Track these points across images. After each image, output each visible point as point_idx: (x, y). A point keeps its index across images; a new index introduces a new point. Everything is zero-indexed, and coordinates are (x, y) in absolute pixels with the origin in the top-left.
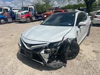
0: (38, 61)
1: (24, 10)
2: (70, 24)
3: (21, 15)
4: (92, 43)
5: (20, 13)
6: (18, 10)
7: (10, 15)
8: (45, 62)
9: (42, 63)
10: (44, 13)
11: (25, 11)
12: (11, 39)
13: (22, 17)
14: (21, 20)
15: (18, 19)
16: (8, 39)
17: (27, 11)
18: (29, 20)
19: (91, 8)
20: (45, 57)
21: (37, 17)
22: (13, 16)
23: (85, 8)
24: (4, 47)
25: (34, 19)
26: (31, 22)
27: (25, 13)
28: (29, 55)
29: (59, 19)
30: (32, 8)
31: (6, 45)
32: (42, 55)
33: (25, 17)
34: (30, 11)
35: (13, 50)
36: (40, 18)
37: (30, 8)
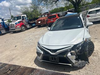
0: (65, 64)
1: (17, 20)
2: (79, 26)
3: (15, 25)
4: (97, 40)
5: (14, 23)
6: (7, 20)
7: (3, 26)
8: (73, 63)
9: (71, 65)
10: (38, 19)
11: (19, 20)
12: (18, 50)
13: (16, 26)
14: (16, 30)
15: (12, 30)
16: (14, 51)
17: (21, 20)
18: (24, 28)
19: (79, 9)
20: (72, 59)
21: (31, 24)
22: (6, 27)
23: (73, 10)
24: (16, 59)
25: (28, 26)
26: (26, 30)
27: (19, 22)
28: (55, 60)
29: (62, 23)
30: (25, 16)
31: (17, 56)
32: (69, 57)
33: (19, 26)
34: (23, 19)
35: (28, 60)
36: (34, 25)
37: (23, 17)
